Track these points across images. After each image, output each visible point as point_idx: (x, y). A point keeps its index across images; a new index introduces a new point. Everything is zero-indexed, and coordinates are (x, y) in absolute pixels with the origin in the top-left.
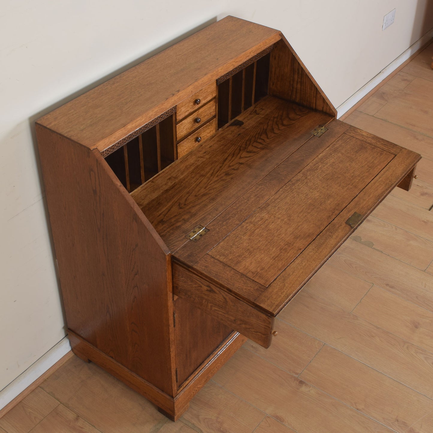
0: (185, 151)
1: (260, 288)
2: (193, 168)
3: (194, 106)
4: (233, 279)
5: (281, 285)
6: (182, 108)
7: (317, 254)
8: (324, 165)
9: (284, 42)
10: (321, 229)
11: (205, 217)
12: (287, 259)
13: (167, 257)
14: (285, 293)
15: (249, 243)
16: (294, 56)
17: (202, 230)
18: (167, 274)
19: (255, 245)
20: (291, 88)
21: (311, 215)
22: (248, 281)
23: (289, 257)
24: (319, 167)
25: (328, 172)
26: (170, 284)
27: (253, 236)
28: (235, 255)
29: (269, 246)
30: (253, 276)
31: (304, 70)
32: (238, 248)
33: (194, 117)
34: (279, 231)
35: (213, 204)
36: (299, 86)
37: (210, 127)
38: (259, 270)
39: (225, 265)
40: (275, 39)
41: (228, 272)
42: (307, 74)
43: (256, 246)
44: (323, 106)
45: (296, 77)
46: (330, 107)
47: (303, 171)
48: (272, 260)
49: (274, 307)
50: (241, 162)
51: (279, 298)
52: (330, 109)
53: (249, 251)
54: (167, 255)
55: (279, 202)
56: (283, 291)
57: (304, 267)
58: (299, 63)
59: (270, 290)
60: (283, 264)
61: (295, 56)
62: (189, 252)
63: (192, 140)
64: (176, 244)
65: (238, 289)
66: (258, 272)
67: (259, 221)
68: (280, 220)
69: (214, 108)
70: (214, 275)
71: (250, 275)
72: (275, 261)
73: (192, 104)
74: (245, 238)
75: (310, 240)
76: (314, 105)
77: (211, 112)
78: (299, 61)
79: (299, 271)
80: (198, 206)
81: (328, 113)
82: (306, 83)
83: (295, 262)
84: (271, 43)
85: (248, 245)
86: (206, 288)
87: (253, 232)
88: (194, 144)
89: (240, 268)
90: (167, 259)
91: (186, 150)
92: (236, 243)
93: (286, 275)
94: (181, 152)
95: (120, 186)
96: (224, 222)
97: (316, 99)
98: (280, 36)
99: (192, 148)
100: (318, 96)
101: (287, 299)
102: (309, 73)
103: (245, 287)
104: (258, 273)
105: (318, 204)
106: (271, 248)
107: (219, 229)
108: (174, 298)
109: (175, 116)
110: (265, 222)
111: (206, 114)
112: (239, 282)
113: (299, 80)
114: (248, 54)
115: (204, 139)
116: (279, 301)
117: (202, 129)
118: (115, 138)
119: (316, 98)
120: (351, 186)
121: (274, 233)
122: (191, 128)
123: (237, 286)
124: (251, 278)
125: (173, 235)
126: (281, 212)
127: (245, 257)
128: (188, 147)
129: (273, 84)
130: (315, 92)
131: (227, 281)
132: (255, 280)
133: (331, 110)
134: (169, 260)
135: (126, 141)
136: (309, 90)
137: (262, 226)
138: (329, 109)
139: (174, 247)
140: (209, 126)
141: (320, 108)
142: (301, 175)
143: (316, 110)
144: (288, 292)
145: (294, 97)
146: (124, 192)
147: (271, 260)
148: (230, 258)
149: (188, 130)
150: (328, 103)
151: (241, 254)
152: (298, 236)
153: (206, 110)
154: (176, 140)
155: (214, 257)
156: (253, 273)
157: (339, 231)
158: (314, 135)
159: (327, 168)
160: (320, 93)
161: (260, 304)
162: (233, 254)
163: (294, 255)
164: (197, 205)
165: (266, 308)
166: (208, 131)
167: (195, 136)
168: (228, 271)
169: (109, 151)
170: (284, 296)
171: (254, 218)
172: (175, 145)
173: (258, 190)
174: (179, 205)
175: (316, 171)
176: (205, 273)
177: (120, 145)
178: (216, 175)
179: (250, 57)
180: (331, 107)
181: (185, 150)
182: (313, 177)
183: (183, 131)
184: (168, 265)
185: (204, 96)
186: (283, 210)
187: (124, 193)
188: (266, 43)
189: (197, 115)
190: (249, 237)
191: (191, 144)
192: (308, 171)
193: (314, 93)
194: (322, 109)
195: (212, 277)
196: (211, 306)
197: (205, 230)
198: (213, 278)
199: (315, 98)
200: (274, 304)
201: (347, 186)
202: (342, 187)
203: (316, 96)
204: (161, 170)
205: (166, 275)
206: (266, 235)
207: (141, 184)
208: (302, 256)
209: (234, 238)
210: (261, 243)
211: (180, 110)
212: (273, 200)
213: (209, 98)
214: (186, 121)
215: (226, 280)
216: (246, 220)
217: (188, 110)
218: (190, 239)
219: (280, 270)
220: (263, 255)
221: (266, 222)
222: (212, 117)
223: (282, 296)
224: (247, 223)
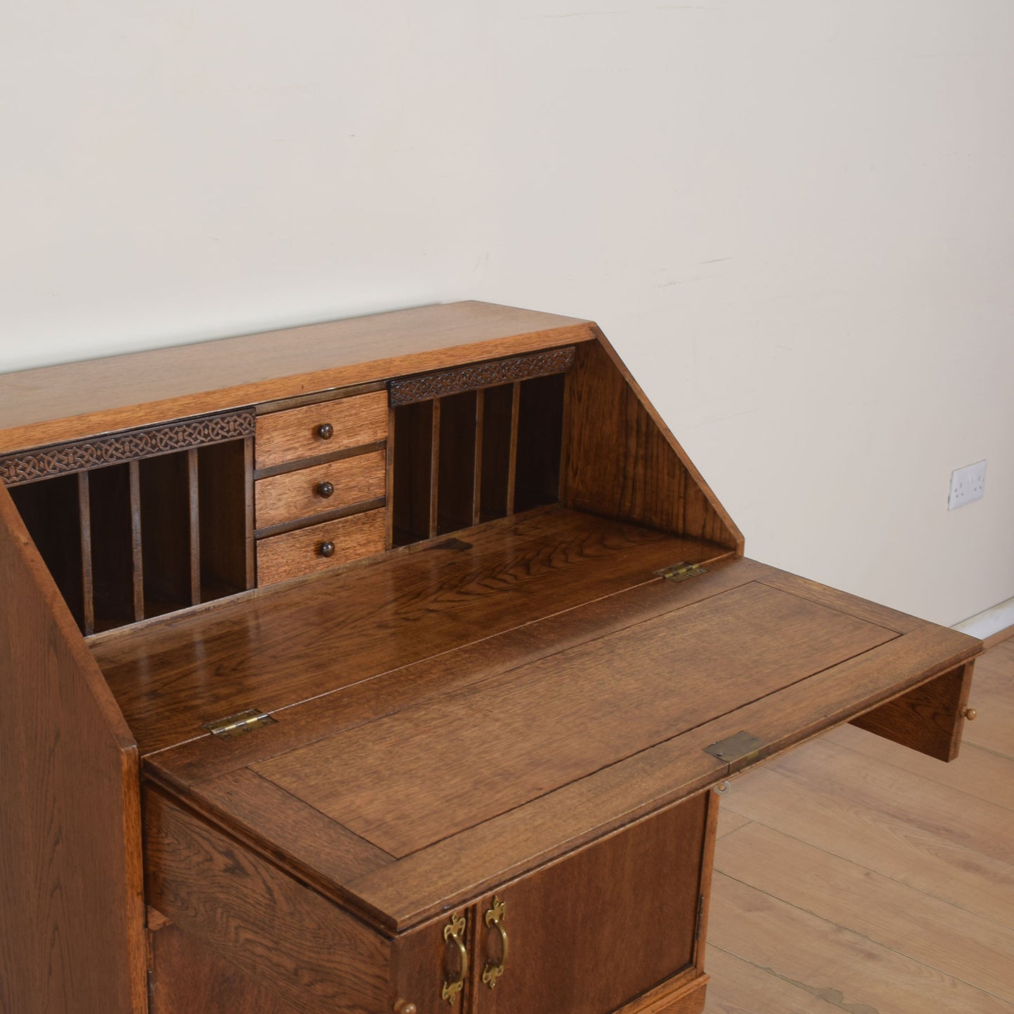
0: (280, 570)
1: (376, 856)
2: (294, 609)
3: (312, 441)
4: (300, 829)
5: (446, 859)
6: (275, 434)
7: (591, 804)
8: (676, 632)
9: (602, 346)
10: (621, 756)
11: (278, 695)
12: (486, 806)
13: (122, 757)
14: (450, 878)
15: (383, 760)
16: (627, 383)
17: (255, 719)
18: (124, 818)
19: (401, 766)
20: (621, 479)
21: (600, 723)
22: (343, 838)
23: (497, 801)
24: (659, 635)
25: (682, 647)
26: (135, 862)
27: (402, 748)
28: (328, 779)
29: (445, 772)
30: (365, 830)
31: (653, 422)
32: (346, 765)
33: (315, 476)
34: (486, 745)
35: (314, 674)
36: (640, 470)
37: (366, 527)
38: (389, 818)
39: (289, 795)
40: (576, 334)
41: (290, 812)
42: (661, 430)
43: (403, 767)
44: (705, 520)
45: (633, 443)
46: (722, 521)
47: (606, 638)
48: (438, 803)
49: (401, 905)
50: (431, 609)
51: (428, 887)
52: (723, 528)
53: (375, 776)
54: (123, 750)
55: (512, 688)
56: (445, 872)
57: (539, 828)
58: (639, 402)
59: (406, 865)
60: (471, 814)
61: (630, 383)
62: (194, 757)
63: (307, 546)
64: (165, 737)
65: (306, 852)
66: (385, 823)
67: (434, 719)
68: (498, 724)
69: (381, 474)
70: (247, 812)
71: (356, 826)
72: (449, 805)
73: (308, 433)
74: (377, 748)
75: (579, 772)
76: (681, 522)
77: (371, 485)
78: (639, 397)
79: (518, 836)
80: (271, 675)
81: (718, 540)
82: (658, 457)
83: (513, 814)
84: (563, 341)
85: (378, 762)
86: (221, 861)
87: (407, 739)
88: (312, 559)
89: (334, 809)
90: (125, 767)
91: (287, 567)
92: (345, 756)
93: (472, 840)
94: (268, 567)
95: (26, 544)
96: (327, 710)
97: (685, 503)
98: (591, 332)
99: (305, 568)
100: (691, 492)
101: (452, 893)
102: (667, 429)
103: (328, 850)
104: (384, 826)
105: (631, 704)
106: (447, 778)
107: (307, 722)
108: (150, 920)
109: (251, 446)
110: (452, 722)
111: (352, 484)
112: (316, 836)
113: (641, 452)
114: (489, 348)
115: (347, 558)
116: (426, 894)
117: (340, 525)
118: (44, 432)
119: (685, 498)
120: (747, 678)
121: (470, 748)
122: (304, 509)
123: (306, 845)
124: (358, 833)
125: (169, 721)
126: (511, 709)
127: (359, 786)
128: (293, 560)
129: (575, 474)
130: (682, 483)
131: (278, 829)
132: (368, 839)
133: (727, 530)
134: (129, 771)
135: (83, 462)
136: (666, 477)
137: (439, 729)
138: (721, 529)
139: (158, 742)
140: (363, 524)
141: (695, 529)
142: (599, 643)
143: (685, 536)
144: (464, 877)
145: (628, 504)
146: (32, 560)
147: (438, 800)
148: (313, 783)
149: (295, 510)
150: (716, 509)
151: (350, 780)
152: (544, 761)
153: (355, 471)
154: (255, 528)
155: (264, 776)
156: (367, 821)
157: (679, 764)
158: (664, 578)
159: (683, 639)
160: (696, 484)
161: (361, 892)
162: (325, 775)
163: (513, 799)
164: (269, 672)
165: (374, 905)
166: (360, 537)
167: (318, 537)
168: (294, 810)
169: (28, 471)
170: (444, 885)
171: (423, 713)
172: (249, 541)
173: (459, 661)
174: (218, 669)
175: (646, 642)
176: (220, 807)
177: (62, 466)
178: (353, 625)
179: (492, 354)
180: (727, 523)
181: (283, 569)
182: (632, 652)
183: (278, 508)
184: (128, 787)
185: (350, 424)
186: (518, 705)
187: (31, 564)
188: (549, 337)
189: (326, 475)
190: (388, 748)
191: (304, 557)
192: (621, 639)
193: (679, 485)
194: (700, 532)
195: (237, 817)
196: (236, 928)
197: (264, 721)
198: (241, 819)
199: (682, 500)
200: (406, 898)
201: (731, 678)
202: (715, 679)
203: (685, 494)
204: (201, 603)
205: (122, 826)
206: (444, 750)
207: (133, 620)
208: (541, 804)
209: (344, 745)
210: (421, 763)
211: (268, 437)
212: (495, 684)
213: (364, 438)
214: (287, 480)
215: (278, 827)
216: (395, 713)
217: (296, 448)
218: (212, 733)
219: (456, 825)
220: (417, 789)
221: (454, 724)
222: (374, 501)
223: (440, 883)
224: (397, 720)
